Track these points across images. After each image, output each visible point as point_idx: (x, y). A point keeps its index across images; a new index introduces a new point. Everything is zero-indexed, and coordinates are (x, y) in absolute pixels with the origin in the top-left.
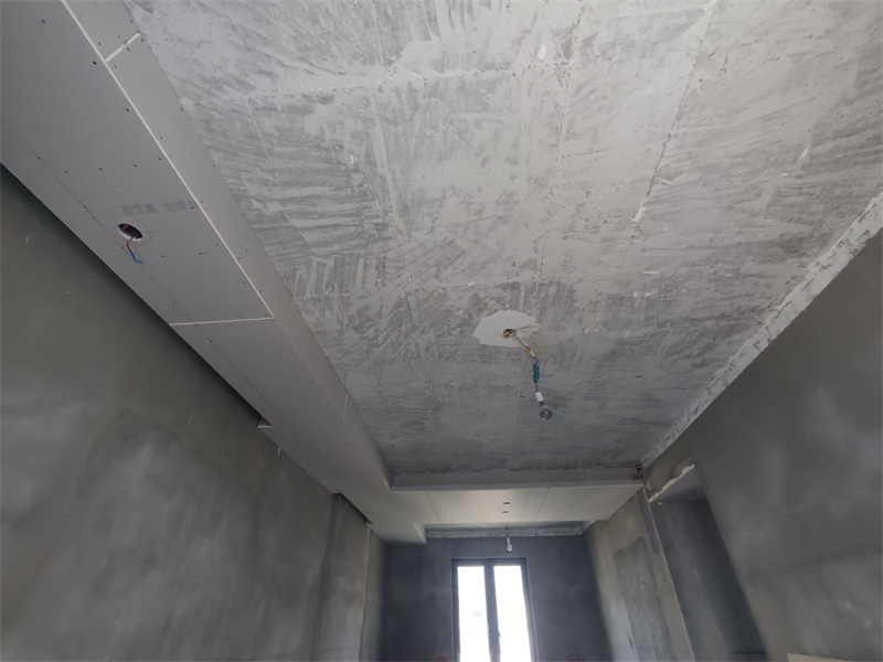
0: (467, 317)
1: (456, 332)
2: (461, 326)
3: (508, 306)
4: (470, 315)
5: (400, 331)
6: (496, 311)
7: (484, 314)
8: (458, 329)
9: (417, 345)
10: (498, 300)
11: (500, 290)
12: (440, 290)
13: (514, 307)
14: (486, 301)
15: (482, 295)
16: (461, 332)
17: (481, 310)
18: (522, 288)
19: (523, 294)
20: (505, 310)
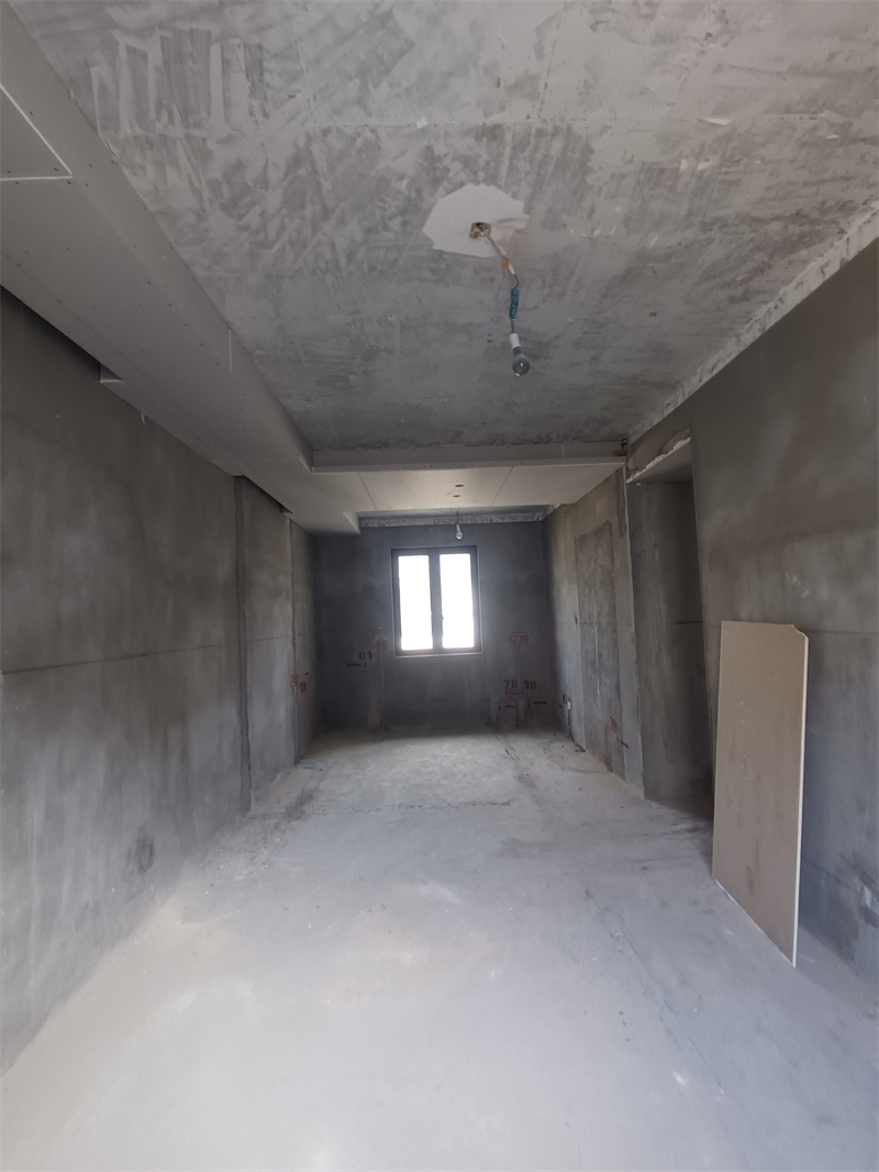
0: (413, 195)
1: (395, 224)
2: (403, 212)
3: (481, 175)
4: (419, 191)
5: (303, 218)
6: (462, 184)
7: (441, 189)
8: (399, 219)
9: (333, 246)
10: (467, 162)
11: (470, 141)
12: (369, 134)
13: (492, 179)
14: (446, 162)
15: (439, 150)
16: (404, 224)
17: (436, 182)
18: (508, 137)
19: (508, 152)
20: (476, 183)
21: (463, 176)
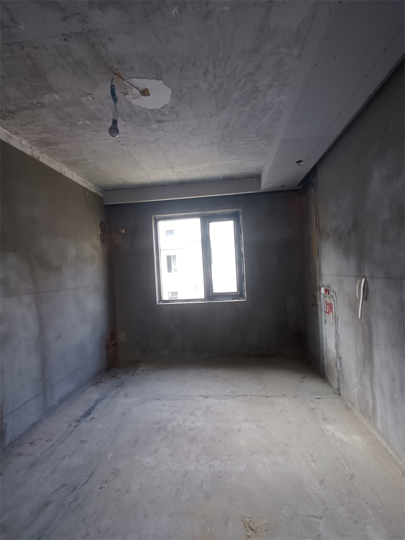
10: (164, 114)
11: (165, 119)
13: (152, 111)
14: (171, 114)
15: (174, 116)
18: (153, 121)
19: (151, 117)
20: (157, 109)
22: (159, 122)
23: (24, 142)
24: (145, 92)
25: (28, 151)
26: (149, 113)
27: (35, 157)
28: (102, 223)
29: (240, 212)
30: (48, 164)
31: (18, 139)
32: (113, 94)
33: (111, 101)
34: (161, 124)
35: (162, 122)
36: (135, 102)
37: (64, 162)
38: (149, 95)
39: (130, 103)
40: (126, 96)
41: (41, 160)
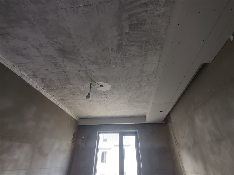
10: (107, 93)
15: (111, 93)
21: (107, 91)
22: (105, 95)
23: (55, 99)
24: (102, 86)
25: (55, 102)
26: (102, 92)
27: (57, 104)
28: (75, 133)
29: (138, 132)
30: (60, 107)
31: (53, 98)
32: (90, 86)
33: (89, 88)
34: (106, 96)
35: (107, 95)
36: (98, 89)
37: (67, 107)
38: (103, 87)
39: (96, 89)
40: (95, 87)
41: (58, 105)
